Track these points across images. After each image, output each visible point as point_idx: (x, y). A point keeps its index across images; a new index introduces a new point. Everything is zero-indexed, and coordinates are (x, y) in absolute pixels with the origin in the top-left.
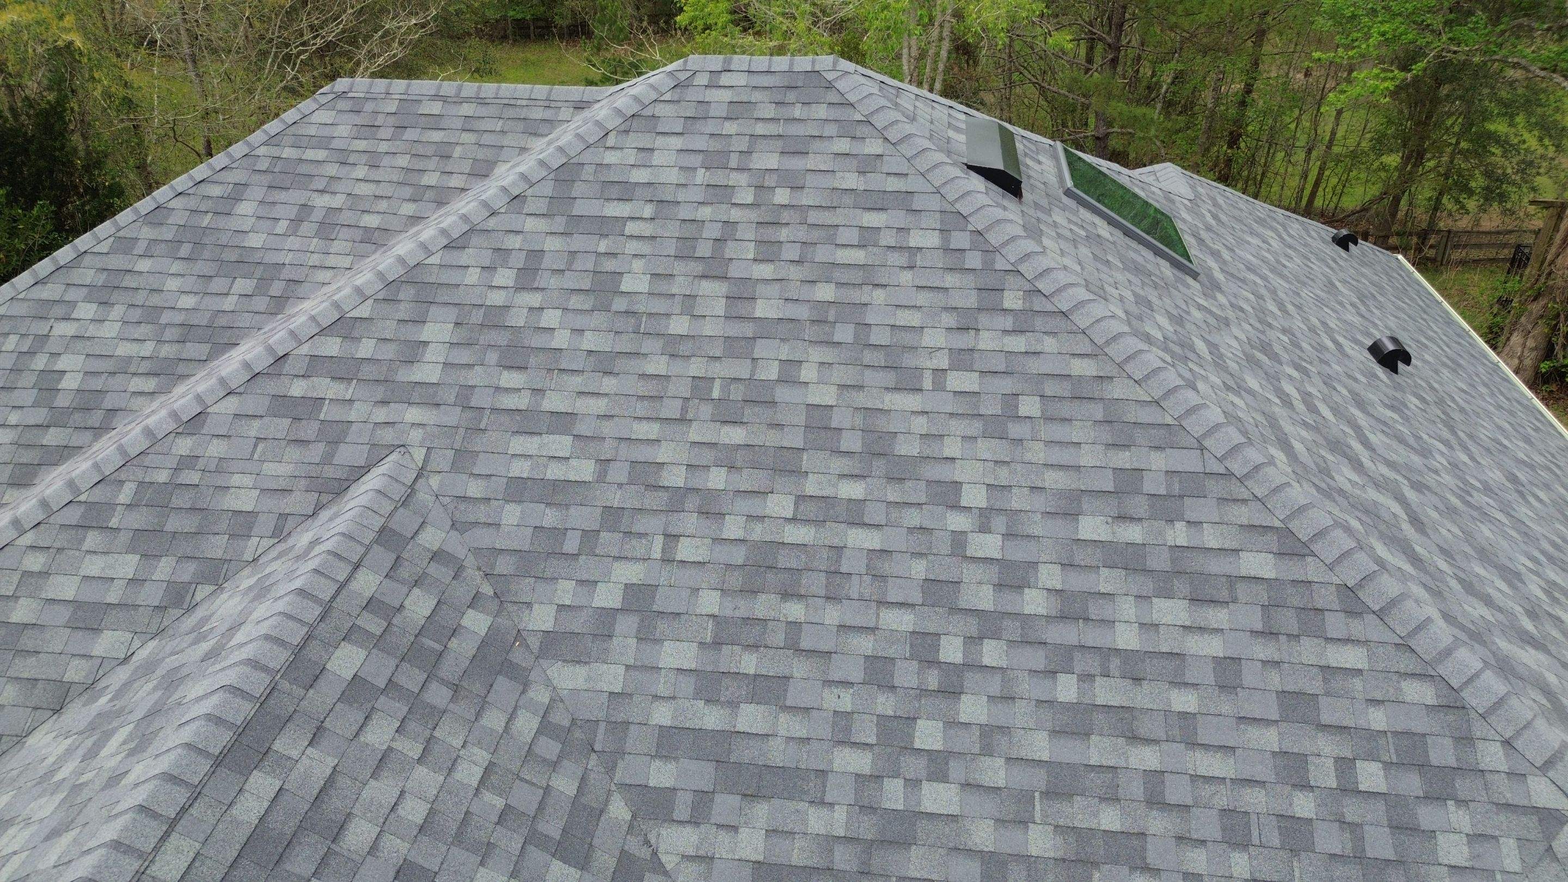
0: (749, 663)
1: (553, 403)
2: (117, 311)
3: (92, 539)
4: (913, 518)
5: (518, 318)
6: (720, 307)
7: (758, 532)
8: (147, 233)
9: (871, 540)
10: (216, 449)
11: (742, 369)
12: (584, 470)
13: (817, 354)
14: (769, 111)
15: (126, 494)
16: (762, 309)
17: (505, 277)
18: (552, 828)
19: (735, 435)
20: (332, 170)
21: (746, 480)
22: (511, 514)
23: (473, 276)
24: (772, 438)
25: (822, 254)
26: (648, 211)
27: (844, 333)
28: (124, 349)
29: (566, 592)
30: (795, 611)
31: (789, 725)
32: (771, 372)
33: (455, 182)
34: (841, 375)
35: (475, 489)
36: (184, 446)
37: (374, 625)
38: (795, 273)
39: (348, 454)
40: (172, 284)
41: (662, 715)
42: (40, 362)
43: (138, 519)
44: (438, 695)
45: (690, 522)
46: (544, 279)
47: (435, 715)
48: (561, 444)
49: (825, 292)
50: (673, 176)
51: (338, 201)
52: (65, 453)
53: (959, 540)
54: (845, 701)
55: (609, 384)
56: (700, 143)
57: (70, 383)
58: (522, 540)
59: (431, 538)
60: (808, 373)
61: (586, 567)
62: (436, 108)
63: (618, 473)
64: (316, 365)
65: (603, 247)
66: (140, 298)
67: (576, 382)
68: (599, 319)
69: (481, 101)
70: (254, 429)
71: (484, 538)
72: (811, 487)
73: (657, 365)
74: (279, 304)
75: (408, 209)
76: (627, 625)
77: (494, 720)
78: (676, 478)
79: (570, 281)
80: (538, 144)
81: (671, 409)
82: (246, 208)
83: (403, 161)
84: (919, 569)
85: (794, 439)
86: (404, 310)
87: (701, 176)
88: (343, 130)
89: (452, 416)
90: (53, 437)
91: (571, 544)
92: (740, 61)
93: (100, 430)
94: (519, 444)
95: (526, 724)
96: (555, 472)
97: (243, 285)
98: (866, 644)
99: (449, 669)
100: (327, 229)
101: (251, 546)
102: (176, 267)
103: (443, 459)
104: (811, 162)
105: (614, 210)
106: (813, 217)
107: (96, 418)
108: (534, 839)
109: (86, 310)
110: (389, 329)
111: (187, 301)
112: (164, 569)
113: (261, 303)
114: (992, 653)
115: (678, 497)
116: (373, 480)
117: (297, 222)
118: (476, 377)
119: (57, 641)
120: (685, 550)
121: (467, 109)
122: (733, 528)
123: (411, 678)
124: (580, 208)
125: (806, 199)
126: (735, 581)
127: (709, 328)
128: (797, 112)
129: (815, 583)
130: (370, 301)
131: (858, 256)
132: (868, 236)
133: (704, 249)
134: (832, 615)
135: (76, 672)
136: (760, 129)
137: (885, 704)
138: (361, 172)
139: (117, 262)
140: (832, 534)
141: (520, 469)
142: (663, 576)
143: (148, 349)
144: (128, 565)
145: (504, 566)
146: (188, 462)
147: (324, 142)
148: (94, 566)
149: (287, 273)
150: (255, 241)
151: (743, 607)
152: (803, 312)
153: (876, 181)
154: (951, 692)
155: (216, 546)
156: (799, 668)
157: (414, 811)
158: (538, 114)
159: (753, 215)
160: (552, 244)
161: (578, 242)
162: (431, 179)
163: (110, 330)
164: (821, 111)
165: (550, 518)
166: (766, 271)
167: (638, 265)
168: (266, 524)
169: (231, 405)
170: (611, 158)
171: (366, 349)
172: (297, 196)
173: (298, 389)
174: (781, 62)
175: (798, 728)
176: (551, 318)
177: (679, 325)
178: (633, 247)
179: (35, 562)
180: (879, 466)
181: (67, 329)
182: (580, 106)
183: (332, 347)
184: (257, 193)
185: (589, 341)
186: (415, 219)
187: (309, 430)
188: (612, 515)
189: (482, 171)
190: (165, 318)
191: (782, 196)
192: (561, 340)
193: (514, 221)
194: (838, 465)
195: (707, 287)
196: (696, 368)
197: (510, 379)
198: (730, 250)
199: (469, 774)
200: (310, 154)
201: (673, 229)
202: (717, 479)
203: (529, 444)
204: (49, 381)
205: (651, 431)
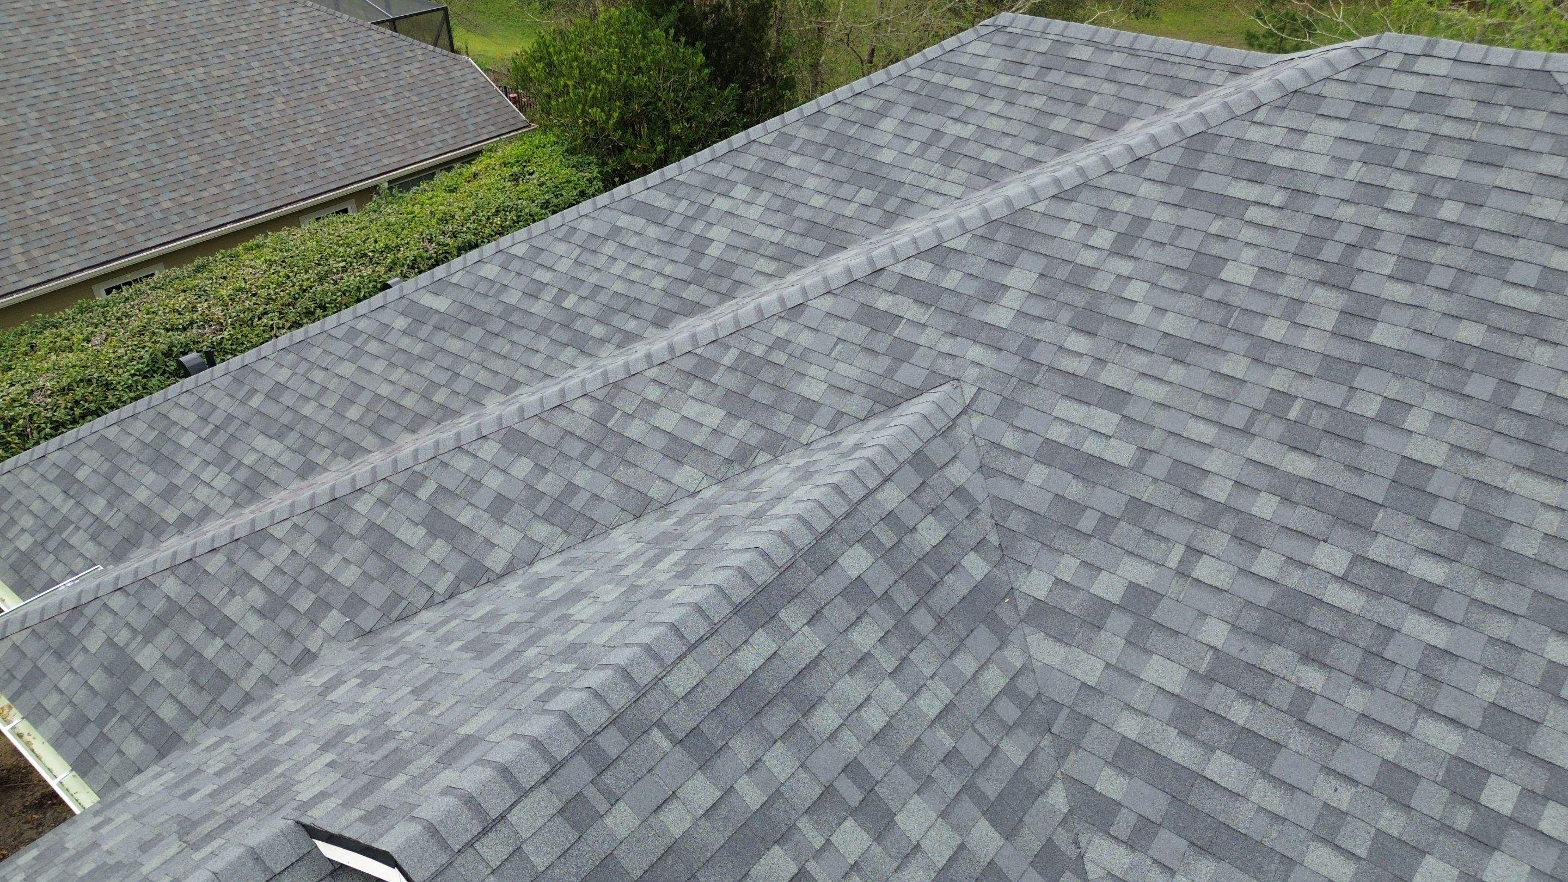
0: (1240, 712)
1: (1111, 376)
2: (764, 198)
3: (696, 388)
4: (1502, 628)
5: (1102, 283)
6: (1329, 321)
7: (1294, 579)
8: (804, 133)
9: (1438, 635)
10: (805, 338)
11: (1333, 395)
12: (1122, 453)
13: (1436, 402)
14: (1466, 109)
15: (729, 358)
16: (1381, 335)
17: (1103, 238)
18: (991, 788)
19: (1302, 465)
20: (971, 100)
21: (1299, 518)
22: (1037, 474)
23: (1071, 231)
24: (1345, 482)
25: (1481, 288)
26: (1278, 198)
27: (1481, 387)
28: (761, 232)
29: (1068, 568)
30: (1312, 678)
31: (1266, 795)
32: (1371, 408)
33: (1082, 131)
34: (1457, 433)
35: (1010, 439)
36: (782, 329)
37: (886, 537)
38: (1438, 302)
39: (909, 374)
40: (811, 183)
41: (1129, 726)
42: (697, 228)
43: (733, 381)
44: (923, 621)
45: (1219, 542)
46: (1143, 250)
47: (915, 639)
48: (1106, 420)
49: (1471, 333)
50: (1320, 165)
51: (967, 131)
52: (694, 308)
54: (1343, 798)
55: (1176, 373)
56: (1366, 133)
57: (714, 250)
58: (1041, 503)
59: (958, 474)
60: (1416, 421)
61: (1095, 550)
62: (1085, 53)
63: (1158, 467)
64: (905, 284)
65: (1215, 227)
66: (783, 190)
67: (1141, 361)
68: (1187, 303)
69: (1132, 52)
70: (839, 329)
71: (1005, 489)
72: (1378, 550)
73: (1236, 366)
74: (891, 218)
75: (1029, 150)
76: (1119, 623)
77: (965, 664)
78: (1219, 491)
79: (1168, 255)
80: (1180, 105)
81: (1235, 417)
82: (888, 124)
83: (1038, 102)
84: (1489, 689)
85: (1375, 490)
86: (996, 251)
87: (1355, 171)
88: (993, 64)
89: (1010, 364)
90: (691, 293)
91: (1087, 523)
92: (1447, 46)
93: (726, 296)
94: (1066, 409)
95: (994, 680)
96: (1091, 446)
97: (866, 195)
98: (1390, 748)
99: (938, 600)
100: (950, 157)
101: (810, 431)
102: (819, 168)
103: (990, 402)
104: (1501, 178)
105: (1240, 190)
106: (1484, 243)
107: (724, 286)
108: (969, 789)
109: (742, 192)
110: (977, 265)
111: (818, 201)
112: (740, 428)
113: (875, 215)
115: (1214, 512)
116: (921, 405)
117: (926, 145)
118: (1043, 331)
119: (652, 461)
120: (1204, 570)
121: (1116, 59)
122: (1266, 565)
123: (905, 597)
124: (1201, 183)
125: (1481, 220)
126: (1251, 620)
127: (1308, 341)
128: (1504, 116)
129: (1348, 658)
130: (969, 236)
131: (1531, 301)
132: (1552, 280)
133: (1331, 252)
134: (1357, 699)
135: (657, 491)
136: (1448, 128)
138: (996, 107)
139: (775, 154)
140: (1384, 610)
141: (1059, 433)
142: (1174, 588)
143: (777, 236)
144: (714, 417)
145: (1016, 521)
146: (781, 344)
147: (971, 72)
148: (692, 409)
149: (904, 192)
150: (887, 156)
151: (1252, 652)
152: (1433, 350)
155: (782, 423)
156: (1297, 741)
157: (874, 719)
158: (1189, 73)
159: (1407, 226)
160: (1162, 214)
161: (1189, 218)
162: (1059, 124)
163: (754, 212)
164: (1538, 120)
165: (1074, 490)
166: (1401, 292)
167: (1248, 255)
168: (825, 416)
169: (827, 303)
170: (1254, 134)
171: (951, 280)
172: (933, 120)
173: (883, 303)
174: (1501, 55)
175: (1275, 801)
176: (1136, 290)
177: (1274, 329)
178: (1247, 234)
179: (653, 393)
180: (1475, 553)
181: (722, 204)
182: (1236, 71)
183: (922, 271)
184: (900, 111)
185: (1169, 324)
186: (1033, 162)
187: (882, 343)
188: (1137, 508)
189: (1112, 124)
190: (799, 211)
191: (1450, 211)
192: (1140, 314)
193: (1123, 181)
194: (1420, 536)
195: (1320, 294)
196: (1279, 380)
197: (1077, 342)
198: (1363, 259)
199: (930, 705)
200: (957, 82)
201: (1302, 223)
202: (1265, 506)
203: (1075, 411)
204: (700, 245)
205: (1206, 433)
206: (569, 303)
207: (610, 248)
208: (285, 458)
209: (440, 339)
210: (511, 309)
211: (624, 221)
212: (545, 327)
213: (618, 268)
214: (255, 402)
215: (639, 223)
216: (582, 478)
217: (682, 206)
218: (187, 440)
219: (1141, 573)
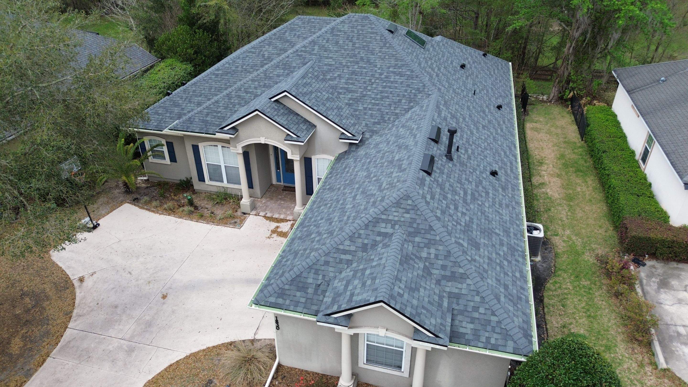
1: (330, 56)
5: (326, 46)
6: (351, 45)
7: (353, 69)
11: (353, 52)
12: (334, 63)
13: (362, 51)
15: (281, 64)
16: (356, 46)
17: (325, 41)
19: (352, 59)
21: (352, 64)
22: (325, 67)
23: (321, 41)
24: (356, 60)
25: (365, 39)
26: (343, 34)
27: (366, 49)
29: (331, 75)
31: (354, 87)
32: (357, 53)
34: (365, 53)
35: (321, 64)
36: (287, 59)
38: (361, 41)
39: (306, 61)
45: (345, 68)
46: (330, 42)
48: (331, 60)
49: (365, 44)
50: (347, 29)
51: (300, 33)
53: (376, 70)
55: (337, 54)
58: (326, 70)
60: (361, 53)
61: (333, 72)
62: (313, 20)
63: (338, 63)
64: (301, 51)
65: (337, 38)
67: (333, 53)
68: (336, 46)
69: (320, 19)
70: (295, 58)
71: (322, 69)
72: (360, 65)
73: (343, 52)
76: (338, 78)
78: (344, 64)
79: (333, 42)
80: (329, 25)
81: (344, 57)
83: (309, 28)
85: (358, 60)
86: (312, 45)
87: (350, 29)
88: (300, 23)
89: (318, 57)
90: (265, 62)
91: (332, 70)
92: (357, 14)
93: (272, 60)
94: (326, 60)
96: (330, 63)
100: (298, 37)
103: (317, 61)
104: (365, 28)
105: (339, 33)
106: (364, 35)
110: (310, 47)
114: (377, 81)
115: (344, 66)
116: (309, 63)
117: (294, 36)
118: (321, 53)
120: (345, 71)
122: (350, 69)
124: (334, 33)
125: (364, 32)
127: (350, 48)
128: (364, 21)
130: (308, 44)
131: (369, 40)
132: (371, 37)
133: (350, 38)
136: (359, 24)
137: (365, 85)
138: (303, 29)
141: (326, 63)
142: (342, 73)
145: (324, 72)
146: (288, 61)
147: (297, 25)
150: (289, 38)
152: (361, 46)
153: (373, 31)
154: (372, 84)
159: (357, 34)
160: (331, 38)
161: (334, 37)
164: (367, 21)
165: (330, 68)
166: (357, 41)
167: (341, 40)
168: (297, 67)
169: (292, 55)
170: (338, 27)
171: (308, 49)
173: (300, 53)
174: (363, 15)
176: (330, 46)
177: (346, 47)
178: (341, 38)
183: (303, 49)
185: (335, 49)
187: (301, 58)
188: (337, 68)
191: (361, 32)
192: (331, 49)
193: (325, 35)
194: (363, 63)
195: (350, 43)
196: (348, 52)
197: (325, 53)
198: (353, 38)
201: (346, 36)
202: (349, 64)
203: (327, 60)
204: (263, 56)
205: (342, 59)
206: (244, 67)
207: (248, 58)
208: (203, 99)
209: (223, 77)
210: (234, 71)
211: (248, 54)
212: (242, 72)
213: (250, 61)
214: (191, 93)
215: (251, 54)
216: (266, 82)
217: (257, 50)
218: (180, 102)
219: (339, 73)
